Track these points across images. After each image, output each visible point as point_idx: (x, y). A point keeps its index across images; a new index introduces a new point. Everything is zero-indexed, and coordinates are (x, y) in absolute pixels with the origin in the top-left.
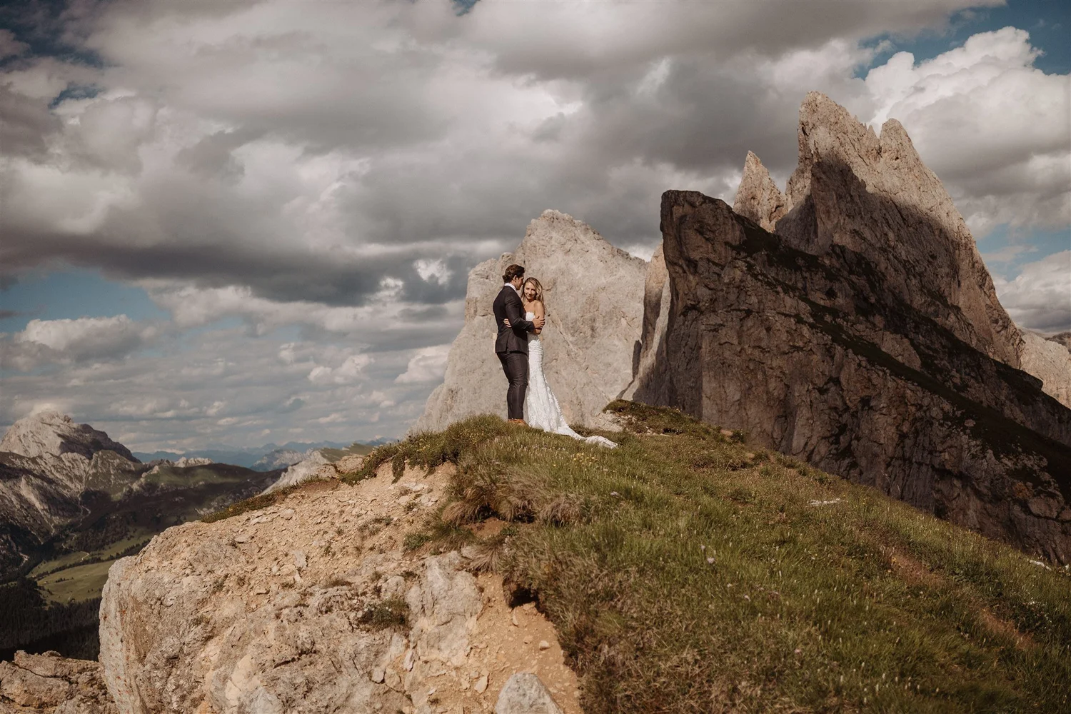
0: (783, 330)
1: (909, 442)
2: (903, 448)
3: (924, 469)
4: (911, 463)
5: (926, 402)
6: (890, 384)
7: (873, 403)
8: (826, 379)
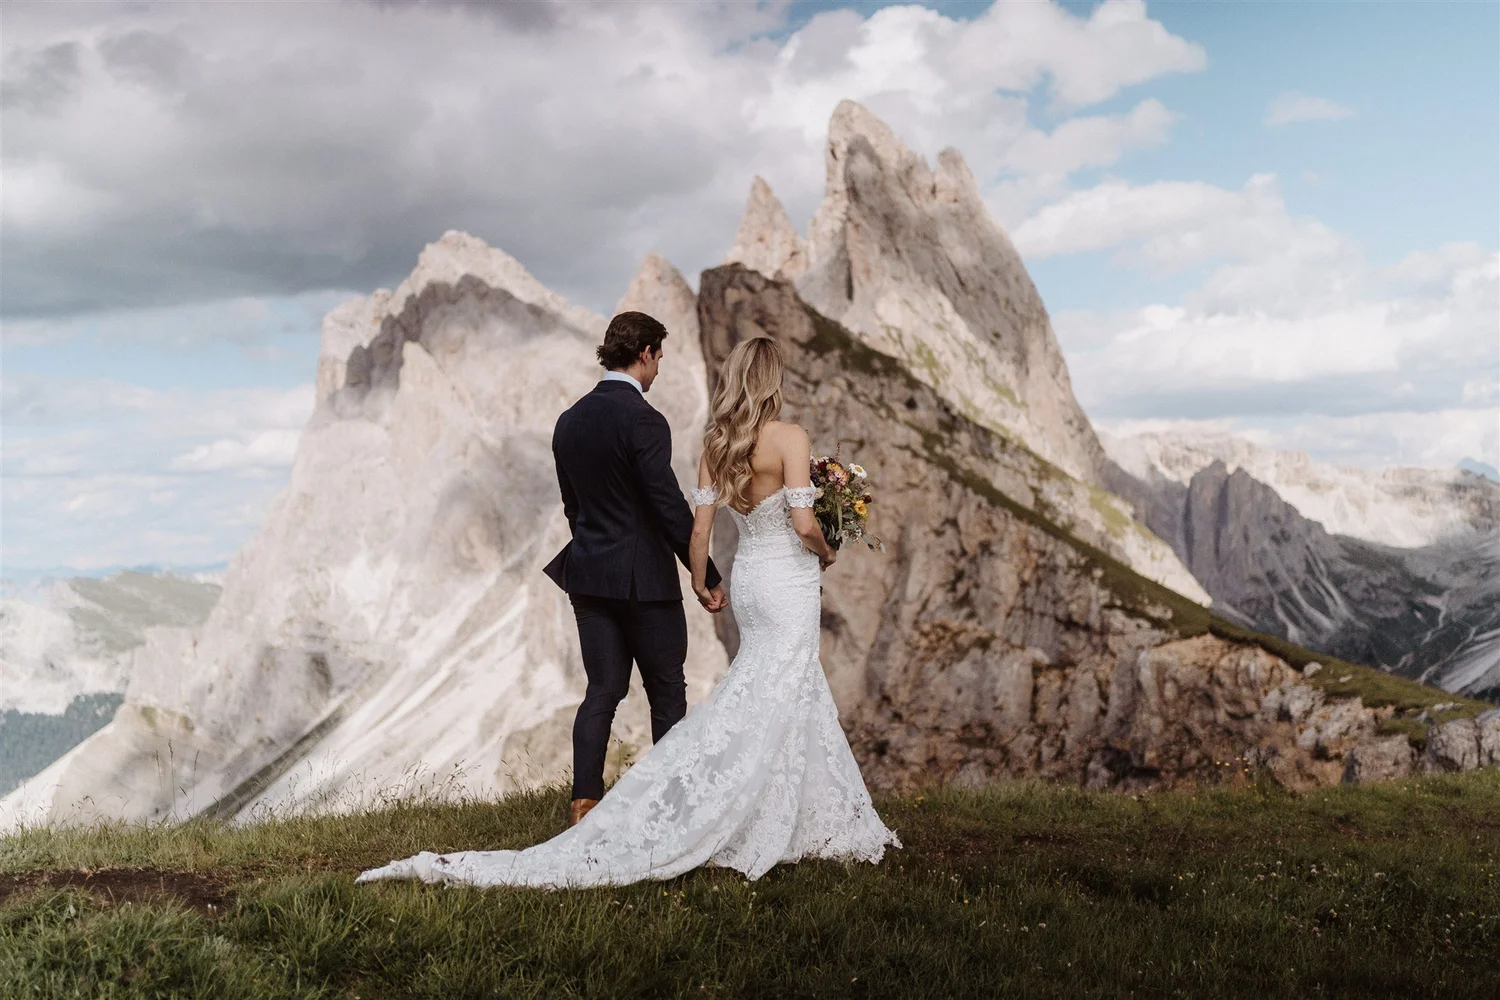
0: (898, 465)
1: (1031, 591)
2: (1024, 597)
3: (1046, 620)
4: (1032, 613)
5: (1050, 548)
6: (1012, 528)
7: (994, 548)
8: (942, 520)
